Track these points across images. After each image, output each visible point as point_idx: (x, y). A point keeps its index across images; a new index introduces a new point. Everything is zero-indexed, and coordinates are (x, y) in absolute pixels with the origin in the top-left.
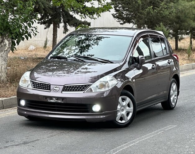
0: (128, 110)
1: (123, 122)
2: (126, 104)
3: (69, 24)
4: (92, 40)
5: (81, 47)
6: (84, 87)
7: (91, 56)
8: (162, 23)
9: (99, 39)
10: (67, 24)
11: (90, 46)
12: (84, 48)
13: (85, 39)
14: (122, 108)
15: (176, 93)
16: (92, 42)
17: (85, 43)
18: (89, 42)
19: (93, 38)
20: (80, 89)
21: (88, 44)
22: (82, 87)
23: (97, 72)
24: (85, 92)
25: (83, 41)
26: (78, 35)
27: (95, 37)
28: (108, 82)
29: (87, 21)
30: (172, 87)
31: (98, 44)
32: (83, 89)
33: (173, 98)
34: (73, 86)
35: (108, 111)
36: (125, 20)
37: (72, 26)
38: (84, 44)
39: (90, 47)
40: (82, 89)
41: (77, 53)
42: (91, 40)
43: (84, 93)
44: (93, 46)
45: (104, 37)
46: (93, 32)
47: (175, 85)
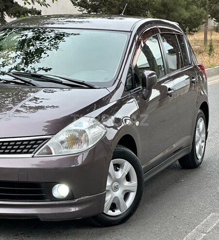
0: (127, 188)
1: (117, 212)
2: (123, 175)
3: (7, 13)
4: (47, 40)
5: (27, 54)
6: (33, 145)
7: (46, 70)
8: (149, 12)
9: (59, 37)
10: (5, 13)
11: (43, 51)
12: (33, 55)
13: (33, 37)
14: (116, 184)
15: (204, 135)
16: (46, 44)
17: (33, 45)
18: (41, 43)
19: (49, 37)
20: (25, 148)
21: (39, 47)
22: (28, 144)
23: (57, 107)
24: (35, 155)
25: (31, 41)
26: (20, 30)
27: (53, 35)
28: (85, 132)
29: (35, 9)
30: (198, 127)
31: (57, 48)
32: (31, 148)
33: (200, 146)
34: (10, 142)
35: (87, 197)
36: (90, 9)
37: (12, 16)
38: (31, 47)
39: (43, 54)
40: (29, 149)
41: (19, 64)
42: (45, 41)
43: (33, 157)
44: (48, 52)
45: (69, 34)
46: (48, 24)
47: (203, 121)
